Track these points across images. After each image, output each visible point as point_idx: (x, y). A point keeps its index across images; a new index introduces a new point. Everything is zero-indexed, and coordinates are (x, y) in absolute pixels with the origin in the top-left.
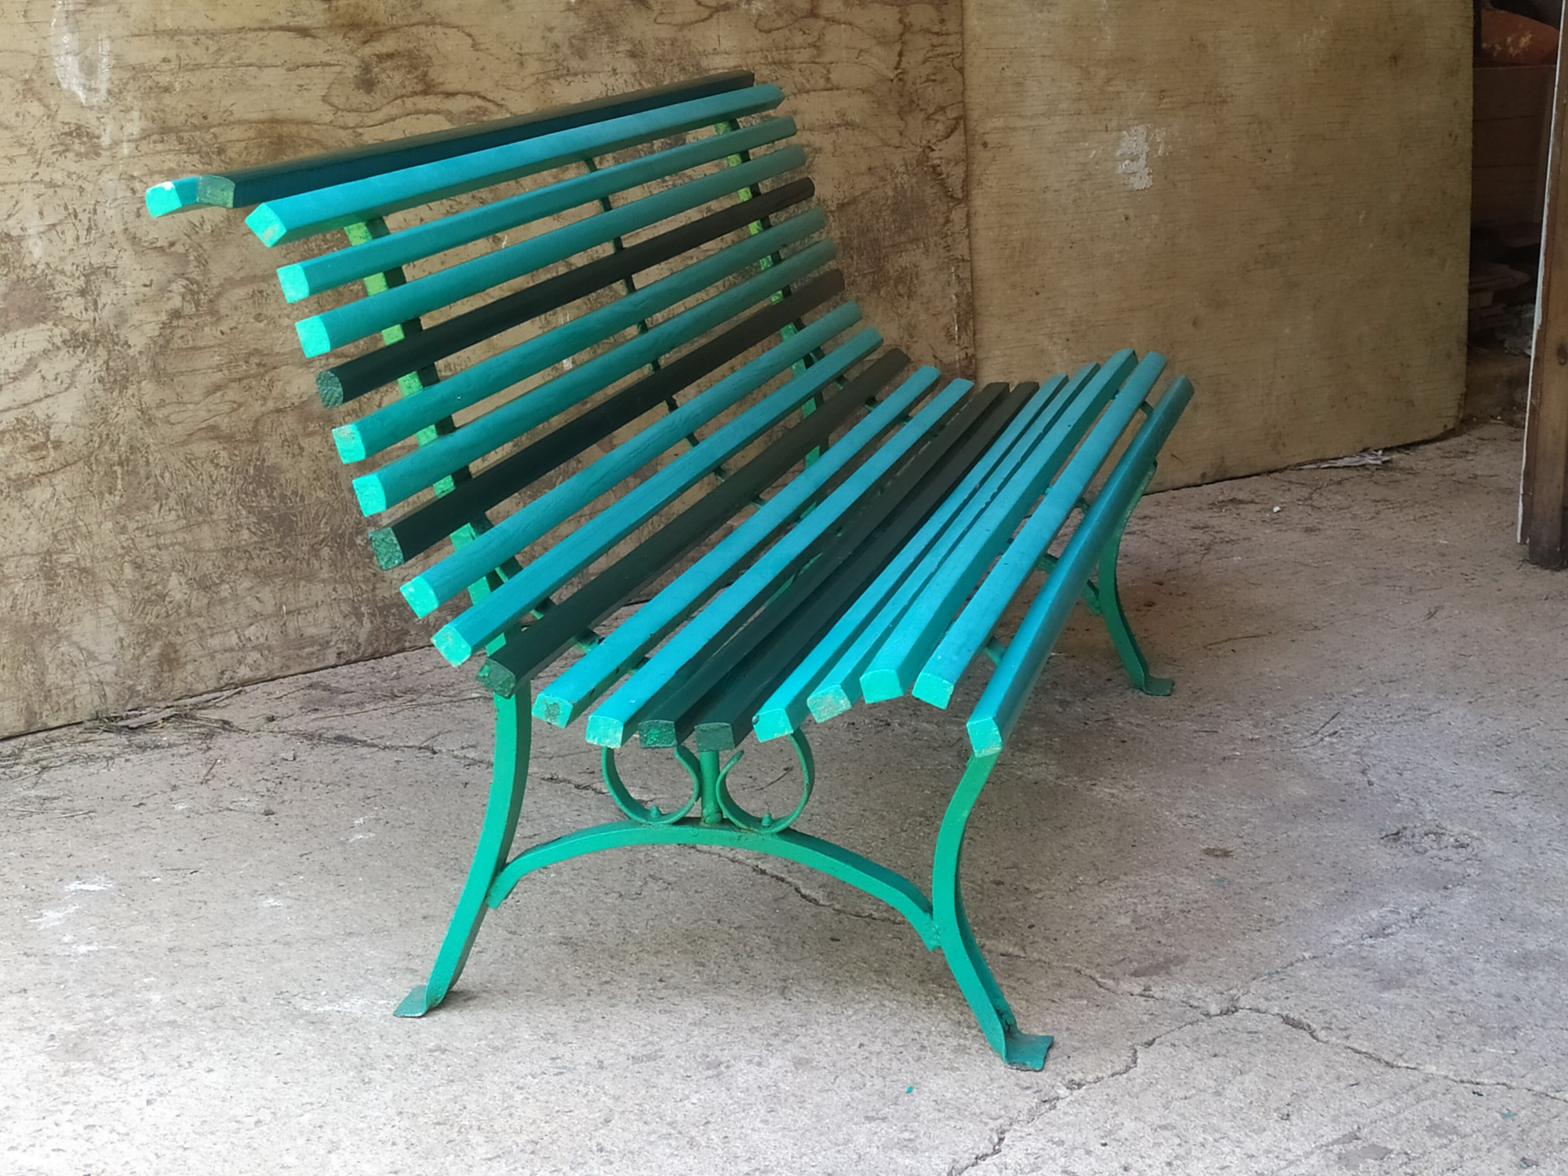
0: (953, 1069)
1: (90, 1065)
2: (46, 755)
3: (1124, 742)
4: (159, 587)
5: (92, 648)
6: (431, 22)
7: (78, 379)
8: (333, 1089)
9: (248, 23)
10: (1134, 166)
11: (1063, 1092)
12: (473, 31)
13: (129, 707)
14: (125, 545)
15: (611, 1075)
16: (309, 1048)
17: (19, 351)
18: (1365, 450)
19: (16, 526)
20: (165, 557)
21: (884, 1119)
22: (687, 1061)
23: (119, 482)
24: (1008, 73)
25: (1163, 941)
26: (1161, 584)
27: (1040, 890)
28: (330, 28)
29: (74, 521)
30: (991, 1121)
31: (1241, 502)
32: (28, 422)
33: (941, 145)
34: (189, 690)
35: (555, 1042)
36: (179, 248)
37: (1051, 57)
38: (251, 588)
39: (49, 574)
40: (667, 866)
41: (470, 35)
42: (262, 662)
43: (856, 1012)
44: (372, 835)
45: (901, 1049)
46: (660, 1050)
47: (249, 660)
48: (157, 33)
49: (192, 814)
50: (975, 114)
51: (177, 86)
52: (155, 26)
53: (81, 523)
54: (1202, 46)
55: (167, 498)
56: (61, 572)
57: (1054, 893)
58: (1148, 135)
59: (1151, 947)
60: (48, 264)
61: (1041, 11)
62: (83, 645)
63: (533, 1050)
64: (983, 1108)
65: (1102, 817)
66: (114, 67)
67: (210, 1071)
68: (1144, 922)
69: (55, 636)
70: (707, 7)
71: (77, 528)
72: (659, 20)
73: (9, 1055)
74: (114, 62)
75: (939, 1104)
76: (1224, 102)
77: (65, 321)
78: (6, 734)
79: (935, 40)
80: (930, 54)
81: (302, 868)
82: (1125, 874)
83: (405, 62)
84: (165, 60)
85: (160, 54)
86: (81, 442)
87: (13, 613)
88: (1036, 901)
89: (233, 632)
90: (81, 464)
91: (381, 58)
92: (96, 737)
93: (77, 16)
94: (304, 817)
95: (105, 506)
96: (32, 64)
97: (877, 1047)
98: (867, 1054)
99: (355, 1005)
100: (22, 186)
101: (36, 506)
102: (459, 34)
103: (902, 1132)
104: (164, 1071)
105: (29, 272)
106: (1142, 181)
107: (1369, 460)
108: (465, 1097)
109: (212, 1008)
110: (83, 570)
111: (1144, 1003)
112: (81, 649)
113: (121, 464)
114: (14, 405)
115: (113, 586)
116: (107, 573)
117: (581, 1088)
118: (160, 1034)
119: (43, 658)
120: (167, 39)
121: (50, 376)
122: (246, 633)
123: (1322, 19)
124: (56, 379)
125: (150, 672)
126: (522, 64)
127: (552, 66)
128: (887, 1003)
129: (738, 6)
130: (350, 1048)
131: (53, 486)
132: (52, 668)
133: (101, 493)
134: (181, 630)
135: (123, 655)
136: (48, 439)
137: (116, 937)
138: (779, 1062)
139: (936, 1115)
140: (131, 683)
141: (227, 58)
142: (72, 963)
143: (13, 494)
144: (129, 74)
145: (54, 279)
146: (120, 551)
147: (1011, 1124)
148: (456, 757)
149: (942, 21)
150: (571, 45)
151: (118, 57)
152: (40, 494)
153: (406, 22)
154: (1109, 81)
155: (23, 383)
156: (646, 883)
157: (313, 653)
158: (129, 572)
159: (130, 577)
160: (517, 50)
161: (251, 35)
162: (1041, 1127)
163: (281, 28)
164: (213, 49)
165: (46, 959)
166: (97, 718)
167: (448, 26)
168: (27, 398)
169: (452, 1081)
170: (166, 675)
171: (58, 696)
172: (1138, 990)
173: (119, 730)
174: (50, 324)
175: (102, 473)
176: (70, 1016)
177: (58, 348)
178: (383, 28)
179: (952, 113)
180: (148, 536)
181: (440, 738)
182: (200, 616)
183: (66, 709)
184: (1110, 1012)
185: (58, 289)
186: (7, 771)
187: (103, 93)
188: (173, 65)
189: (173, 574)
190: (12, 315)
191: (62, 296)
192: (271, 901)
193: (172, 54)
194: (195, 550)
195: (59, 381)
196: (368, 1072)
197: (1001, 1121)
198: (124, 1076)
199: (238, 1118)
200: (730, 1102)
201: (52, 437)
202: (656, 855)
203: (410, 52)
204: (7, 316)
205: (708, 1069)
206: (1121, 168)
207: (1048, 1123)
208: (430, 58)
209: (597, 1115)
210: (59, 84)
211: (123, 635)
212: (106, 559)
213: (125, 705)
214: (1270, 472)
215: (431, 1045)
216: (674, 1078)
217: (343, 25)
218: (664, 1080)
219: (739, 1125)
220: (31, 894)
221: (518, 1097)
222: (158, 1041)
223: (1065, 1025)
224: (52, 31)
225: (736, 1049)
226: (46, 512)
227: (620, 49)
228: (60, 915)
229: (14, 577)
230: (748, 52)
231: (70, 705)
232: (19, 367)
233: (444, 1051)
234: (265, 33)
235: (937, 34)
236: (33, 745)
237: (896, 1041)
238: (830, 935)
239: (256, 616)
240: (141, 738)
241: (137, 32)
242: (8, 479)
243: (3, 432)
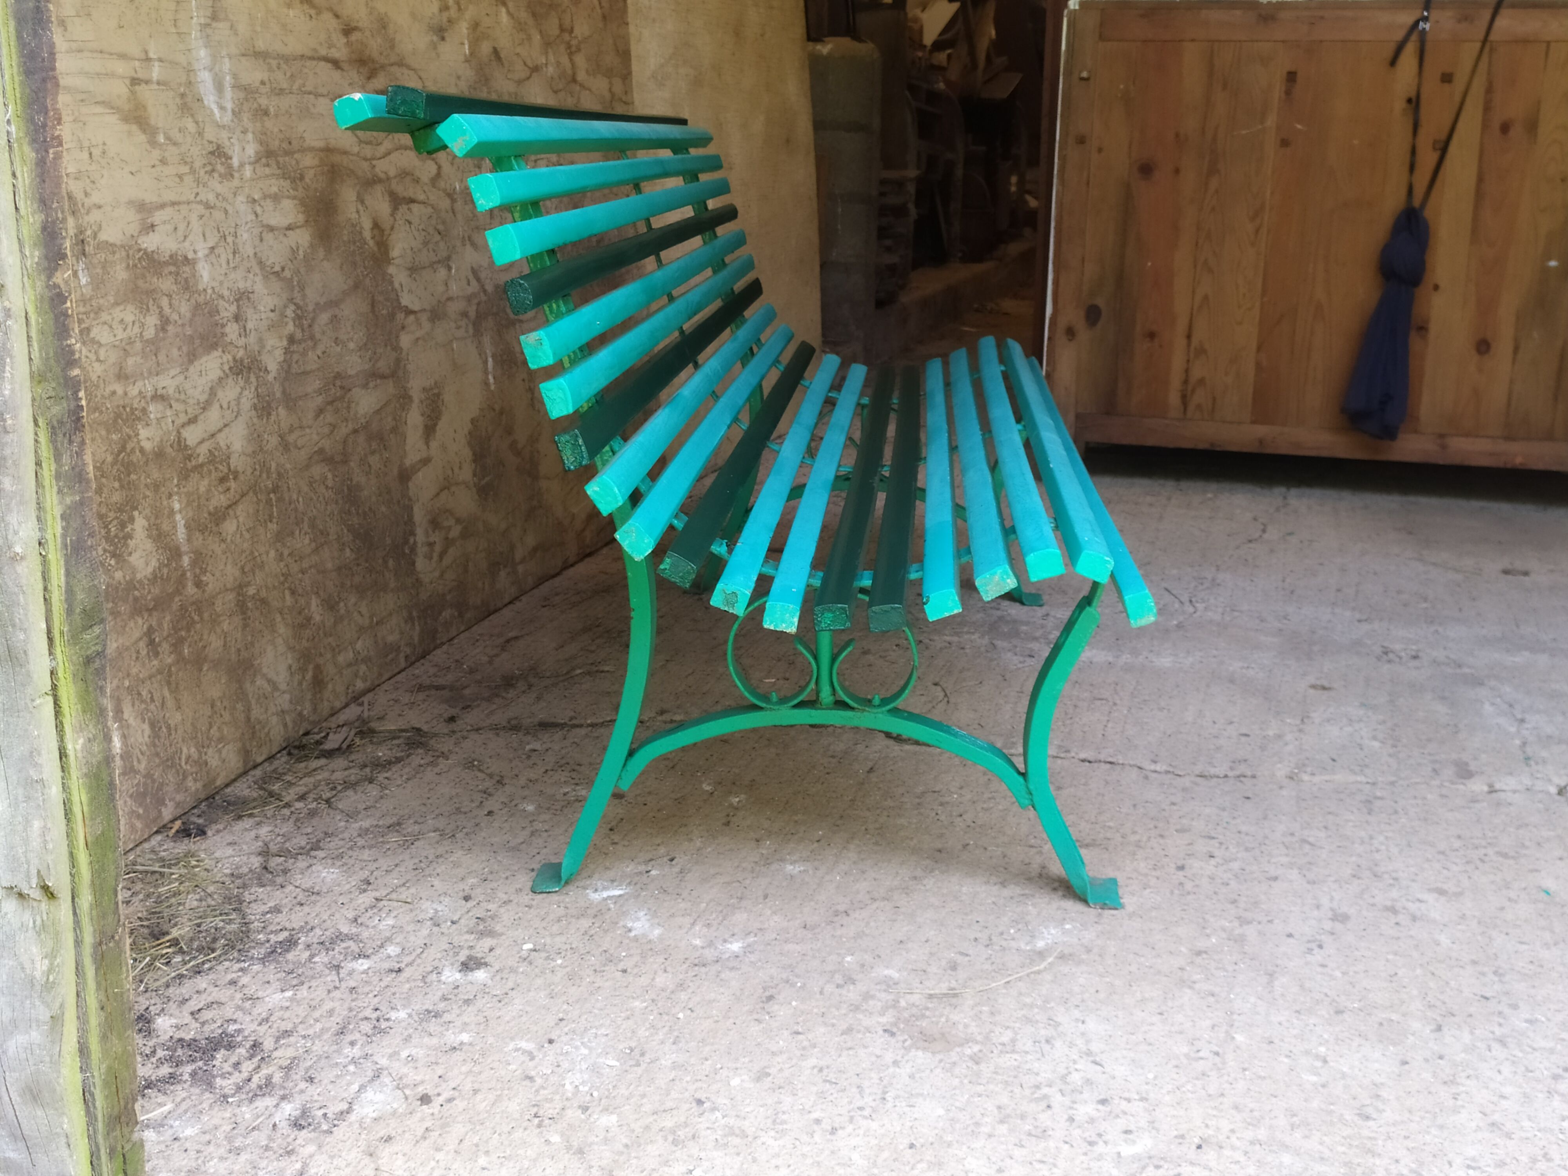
4: (306, 611)
5: (275, 678)
7: (241, 407)
14: (284, 572)
17: (204, 380)
19: (219, 562)
20: (307, 581)
23: (275, 509)
29: (252, 553)
32: (216, 453)
36: (287, 274)
38: (356, 603)
39: (243, 608)
48: (256, 54)
51: (272, 110)
52: (254, 46)
53: (256, 554)
55: (303, 523)
56: (250, 605)
60: (213, 288)
62: (269, 677)
66: (233, 86)
69: (252, 670)
71: (254, 559)
74: (233, 81)
77: (229, 348)
78: (233, 777)
85: (259, 76)
86: (249, 471)
87: (226, 652)
90: (251, 494)
93: (207, 30)
95: (269, 536)
96: (184, 78)
100: (190, 206)
101: (229, 540)
105: (202, 297)
110: (263, 601)
112: (268, 681)
113: (274, 491)
114: (206, 436)
115: (281, 614)
116: (276, 602)
119: (247, 695)
121: (225, 405)
124: (229, 407)
125: (309, 696)
131: (237, 518)
132: (253, 703)
133: (265, 522)
134: (322, 651)
135: (292, 681)
136: (229, 470)
140: (299, 708)
143: (214, 528)
144: (243, 95)
145: (219, 304)
146: (282, 579)
151: (235, 77)
152: (229, 527)
155: (209, 413)
158: (288, 599)
159: (289, 603)
168: (213, 428)
170: (318, 696)
171: (260, 731)
175: (264, 501)
180: (296, 561)
183: (265, 743)
185: (221, 315)
187: (230, 112)
188: (267, 88)
189: (313, 596)
190: (197, 342)
191: (225, 321)
194: (322, 572)
195: (231, 409)
201: (232, 468)
204: (193, 343)
210: (202, 101)
211: (290, 662)
212: (274, 587)
224: (193, 44)
226: (236, 545)
229: (222, 615)
231: (267, 739)
232: (206, 396)
236: (266, 783)
239: (360, 630)
242: (210, 514)
243: (202, 465)
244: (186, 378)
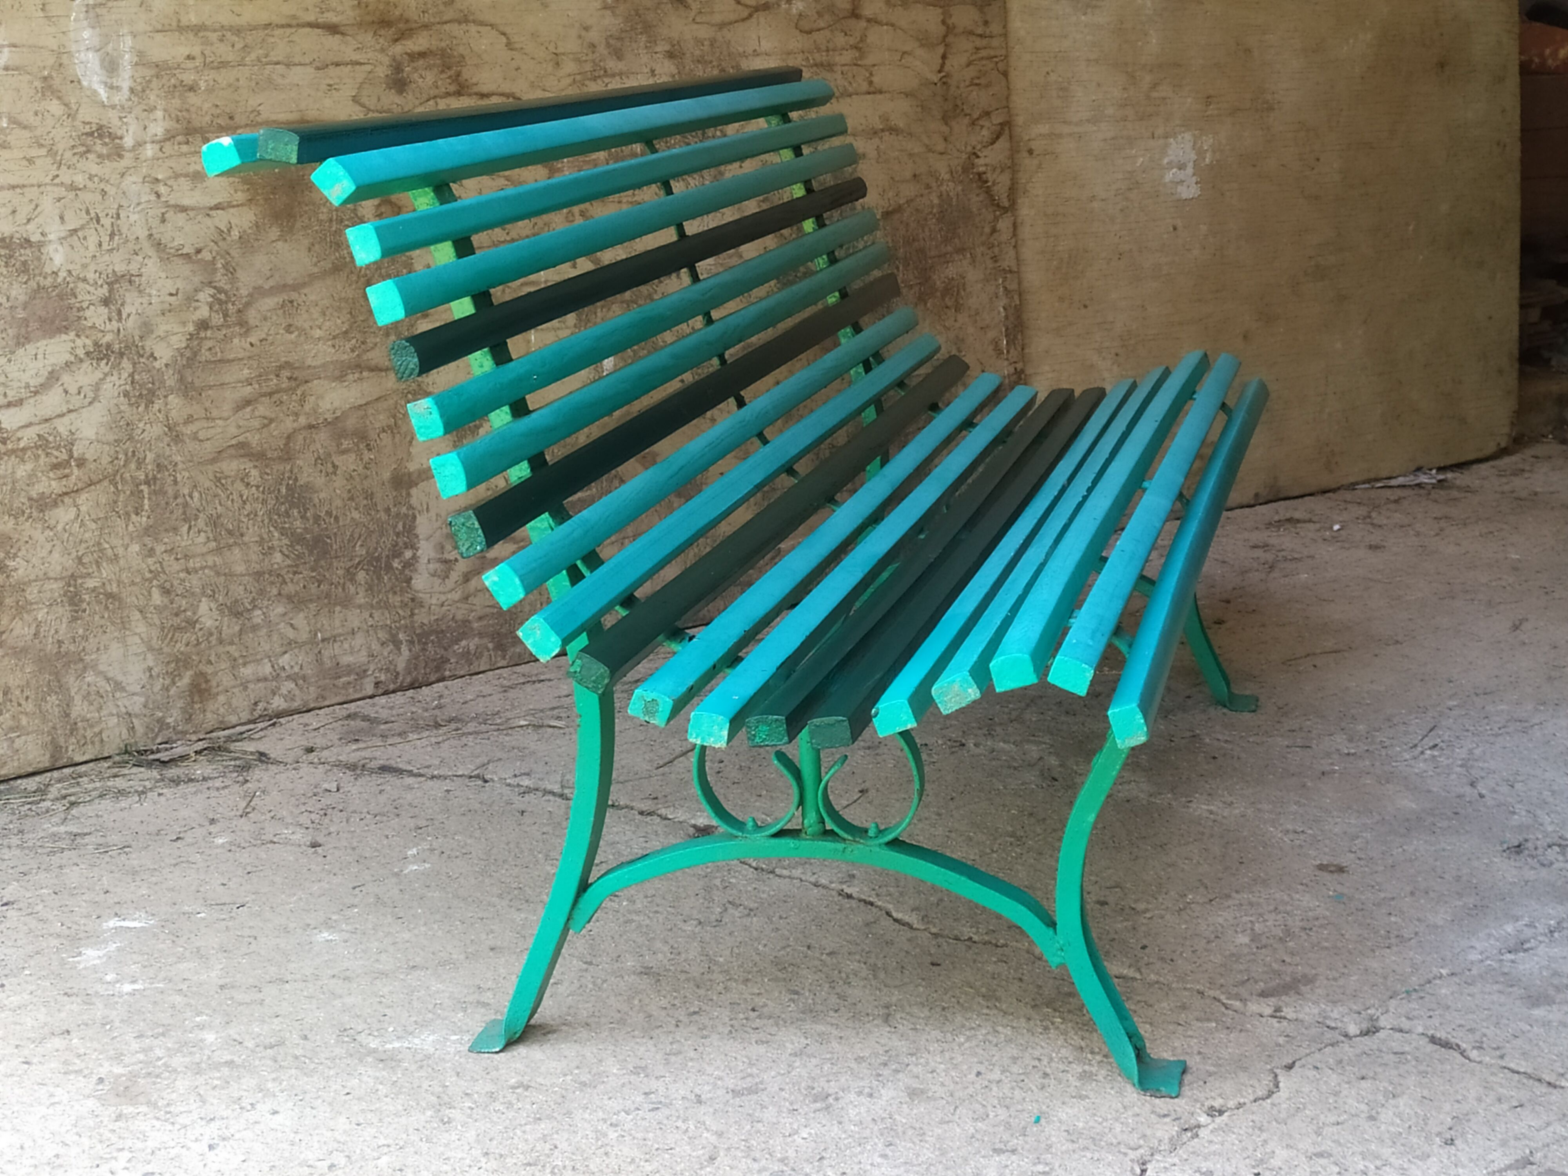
0: (1082, 1097)
1: (143, 1109)
2: (72, 790)
3: (1214, 758)
4: (189, 613)
5: (120, 678)
6: (464, 19)
7: (102, 392)
8: (411, 1130)
9: (275, 19)
10: (1181, 175)
11: (1203, 1119)
12: (508, 30)
13: (159, 740)
14: (153, 568)
15: (711, 1110)
16: (381, 1087)
17: (40, 364)
18: (1419, 469)
19: (39, 549)
20: (195, 581)
21: (1014, 1151)
22: (791, 1093)
23: (146, 501)
24: (1053, 77)
25: (1288, 960)
26: (1228, 602)
27: (1146, 910)
28: (360, 25)
29: (99, 544)
30: (1130, 1152)
31: (1298, 521)
32: (51, 439)
33: (986, 152)
34: (222, 722)
35: (647, 1076)
36: (206, 255)
37: (1097, 61)
38: (285, 614)
39: (74, 599)
40: (746, 892)
41: (504, 34)
42: (297, 692)
43: (968, 1039)
44: (427, 866)
45: (1022, 1077)
46: (761, 1083)
47: (284, 691)
48: (181, 29)
49: (233, 848)
50: (1020, 120)
51: (203, 85)
52: (179, 21)
53: (107, 546)
54: (1248, 51)
55: (196, 519)
56: (87, 597)
57: (1163, 912)
58: (1195, 143)
59: (1275, 966)
60: (69, 272)
61: (1085, 14)
62: (110, 675)
63: (623, 1085)
64: (1120, 1138)
65: (1203, 834)
66: (136, 64)
67: (275, 1113)
68: (1264, 941)
69: (80, 666)
70: (746, 6)
71: (102, 550)
72: (698, 20)
73: (56, 1100)
74: (136, 59)
75: (1072, 1135)
76: (1271, 109)
77: (88, 332)
78: (30, 770)
79: (979, 42)
80: (974, 57)
81: (356, 901)
82: (1237, 892)
83: (438, 62)
84: (189, 57)
85: (185, 51)
86: (106, 459)
87: (37, 641)
88: (1145, 921)
89: (266, 660)
90: (106, 483)
91: (414, 57)
92: (126, 771)
93: (97, 10)
94: (354, 849)
95: (131, 528)
96: (51, 61)
97: (996, 1075)
98: (986, 1083)
99: (425, 1041)
100: (42, 189)
101: (60, 527)
102: (494, 32)
103: (1035, 1164)
104: (225, 1114)
105: (50, 280)
106: (1189, 191)
107: (1423, 479)
108: (555, 1136)
109: (272, 1047)
110: (110, 596)
111: (1277, 1025)
112: (108, 680)
113: (147, 483)
114: (36, 420)
115: (141, 612)
116: (134, 598)
117: (679, 1123)
118: (218, 1075)
119: (68, 689)
120: (191, 35)
121: (73, 390)
122: (280, 661)
123: (1368, 23)
124: (79, 393)
125: (180, 704)
126: (557, 64)
127: (588, 67)
128: (1000, 1029)
129: (779, 5)
130: (425, 1086)
131: (76, 506)
132: (78, 699)
133: (127, 514)
134: (213, 658)
135: (152, 685)
136: (71, 457)
137: (162, 975)
138: (892, 1093)
139: (1071, 1146)
140: (161, 714)
141: (253, 56)
142: (117, 1003)
143: (35, 514)
144: (153, 72)
145: (76, 287)
146: (148, 575)
147: (1152, 1155)
148: (509, 785)
149: (986, 23)
150: (608, 45)
151: (141, 54)
152: (63, 515)
153: (438, 20)
154: (1154, 86)
155: (44, 398)
156: (726, 910)
157: (349, 683)
158: (157, 598)
159: (158, 602)
160: (552, 48)
161: (278, 32)
162: (1185, 1157)
163: (311, 25)
164: (239, 46)
165: (88, 999)
166: (126, 752)
167: (482, 24)
168: (48, 413)
169: (540, 1119)
170: (197, 706)
171: (85, 729)
172: (1268, 1011)
173: (150, 764)
174: (72, 334)
175: (128, 492)
176: (118, 1058)
177: (81, 361)
178: (414, 25)
179: (997, 119)
180: (177, 559)
181: (490, 767)
182: (232, 643)
183: (93, 743)
184: (1243, 1034)
185: (80, 298)
186: (34, 808)
187: (126, 92)
188: (198, 62)
189: (203, 599)
190: (33, 325)
191: (85, 305)
192: (325, 935)
193: (196, 51)
194: (225, 574)
195: (82, 395)
196: (447, 1111)
197: (1142, 1151)
198: (182, 1120)
199: (310, 1163)
200: (843, 1136)
201: (76, 455)
202: (733, 880)
203: (443, 50)
204: (27, 326)
205: (815, 1101)
206: (1169, 176)
207: (1193, 1153)
208: (463, 57)
209: (701, 1152)
210: (79, 82)
211: (151, 664)
212: (133, 583)
213: (154, 739)
214: (1324, 492)
215: (513, 1081)
216: (780, 1112)
217: (373, 22)
218: (770, 1114)
219: (856, 1160)
220: (67, 932)
221: (613, 1135)
222: (216, 1082)
223: (1196, 1049)
224: (72, 25)
225: (843, 1080)
226: (70, 534)
227: (658, 49)
228: (101, 953)
229: (36, 603)
230: (789, 54)
231: (97, 739)
232: (41, 380)
233: (527, 1088)
234: (293, 30)
235: (981, 36)
236: (59, 781)
237: (1015, 1069)
238: (929, 959)
239: (290, 644)
240: (172, 772)
241: (160, 27)
242: (30, 499)
243: (24, 450)
244: (10, 361)
